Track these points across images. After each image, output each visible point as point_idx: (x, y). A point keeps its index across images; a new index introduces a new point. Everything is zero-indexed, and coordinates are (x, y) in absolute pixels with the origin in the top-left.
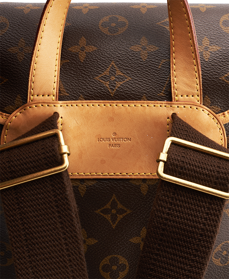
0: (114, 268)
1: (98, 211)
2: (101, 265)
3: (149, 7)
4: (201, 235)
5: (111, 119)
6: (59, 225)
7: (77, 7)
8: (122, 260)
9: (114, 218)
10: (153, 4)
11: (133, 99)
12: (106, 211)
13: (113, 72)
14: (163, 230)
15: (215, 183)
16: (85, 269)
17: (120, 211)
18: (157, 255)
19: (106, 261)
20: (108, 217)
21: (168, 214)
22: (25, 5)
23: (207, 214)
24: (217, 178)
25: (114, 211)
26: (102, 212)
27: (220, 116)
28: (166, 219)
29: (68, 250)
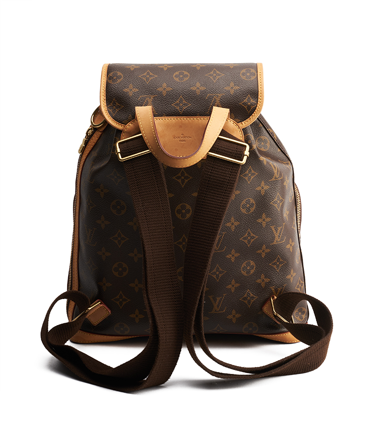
0: (184, 211)
1: (174, 178)
2: (176, 209)
3: (202, 66)
4: (228, 183)
5: (181, 127)
6: (154, 178)
7: (161, 67)
8: (188, 207)
9: (183, 181)
10: (204, 64)
11: (192, 116)
12: (179, 178)
13: (181, 101)
14: (209, 181)
15: (235, 157)
16: (169, 208)
17: (186, 178)
18: (205, 194)
19: (179, 207)
20: (180, 181)
21: (211, 173)
22: (131, 65)
23: (231, 172)
24: (236, 154)
25: (183, 178)
26: (176, 178)
27: (240, 124)
28: (210, 175)
29: (159, 190)
